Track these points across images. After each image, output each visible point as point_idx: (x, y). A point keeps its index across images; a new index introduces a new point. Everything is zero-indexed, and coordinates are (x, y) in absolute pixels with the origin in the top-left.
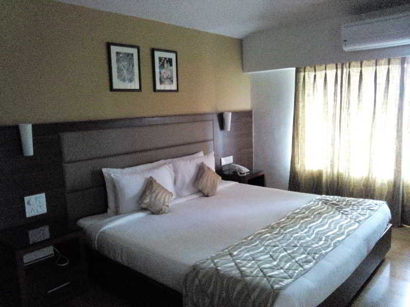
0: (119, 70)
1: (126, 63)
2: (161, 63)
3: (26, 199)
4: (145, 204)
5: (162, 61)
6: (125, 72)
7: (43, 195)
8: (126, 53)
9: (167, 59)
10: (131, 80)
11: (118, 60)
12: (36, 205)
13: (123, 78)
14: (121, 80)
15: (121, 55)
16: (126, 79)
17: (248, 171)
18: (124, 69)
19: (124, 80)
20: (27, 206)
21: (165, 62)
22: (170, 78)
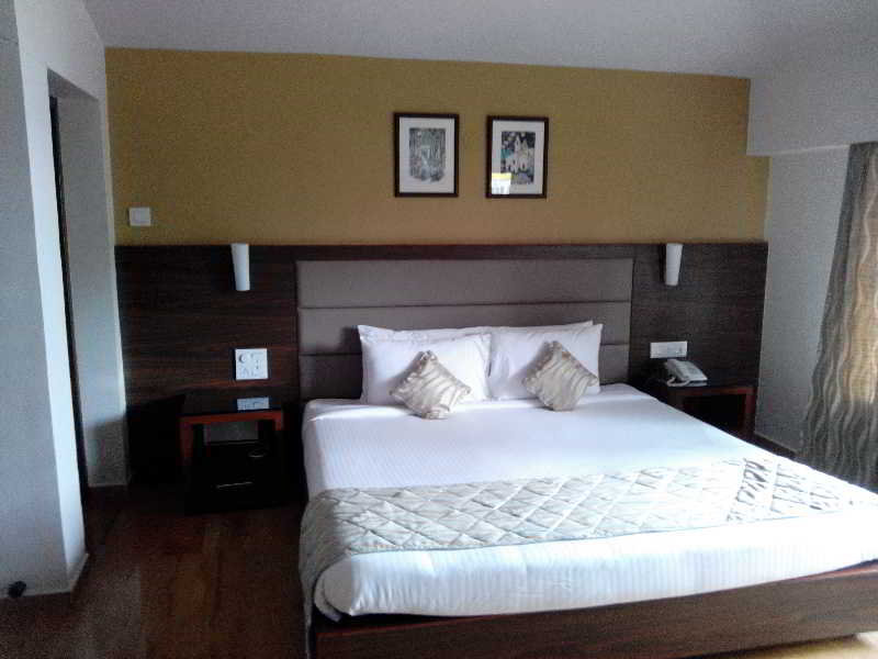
0: (414, 160)
1: (428, 147)
2: (506, 143)
3: (238, 352)
4: (401, 394)
5: (510, 139)
6: (425, 162)
7: (264, 351)
8: (430, 130)
9: (523, 135)
10: (437, 177)
11: (412, 143)
12: (252, 364)
13: (420, 173)
14: (416, 177)
15: (419, 134)
16: (427, 175)
17: (705, 378)
18: (423, 158)
19: (423, 178)
20: (238, 364)
21: (518, 139)
22: (527, 171)
